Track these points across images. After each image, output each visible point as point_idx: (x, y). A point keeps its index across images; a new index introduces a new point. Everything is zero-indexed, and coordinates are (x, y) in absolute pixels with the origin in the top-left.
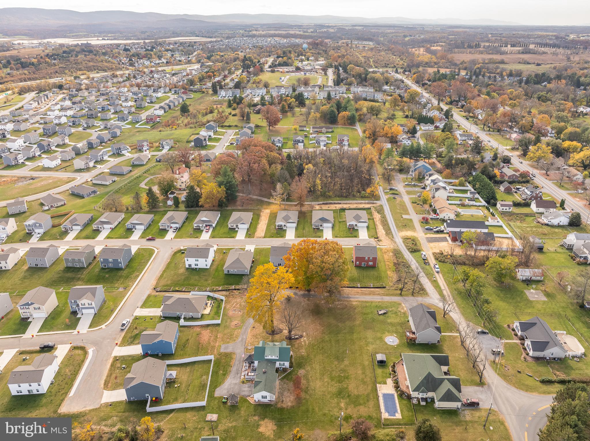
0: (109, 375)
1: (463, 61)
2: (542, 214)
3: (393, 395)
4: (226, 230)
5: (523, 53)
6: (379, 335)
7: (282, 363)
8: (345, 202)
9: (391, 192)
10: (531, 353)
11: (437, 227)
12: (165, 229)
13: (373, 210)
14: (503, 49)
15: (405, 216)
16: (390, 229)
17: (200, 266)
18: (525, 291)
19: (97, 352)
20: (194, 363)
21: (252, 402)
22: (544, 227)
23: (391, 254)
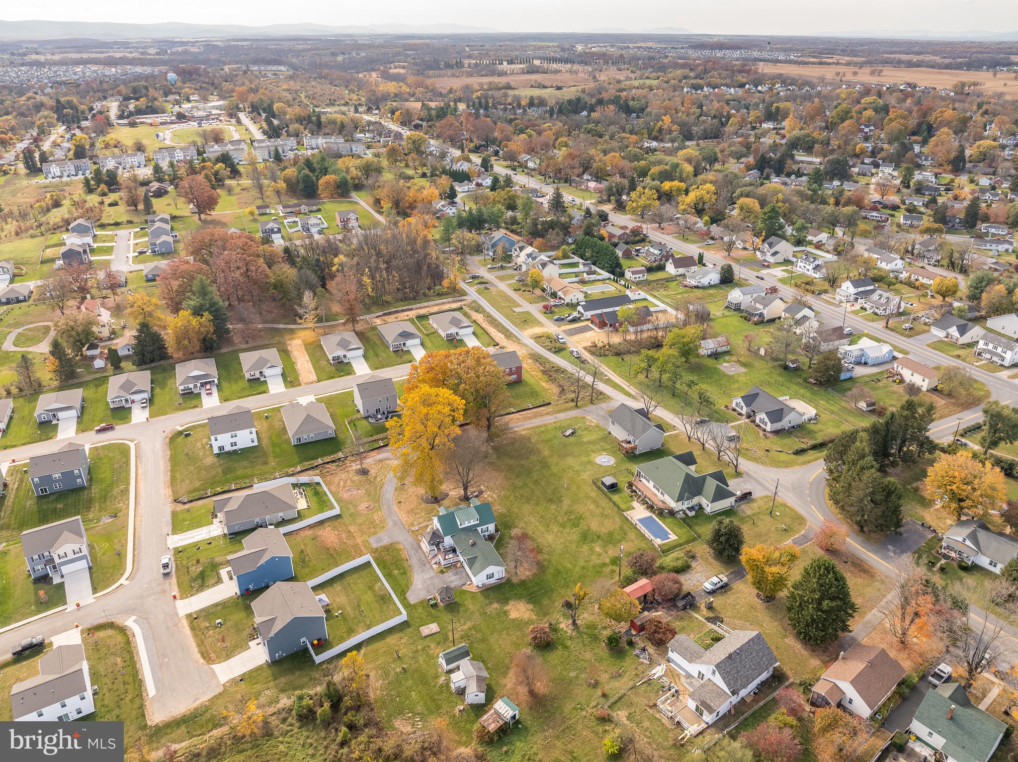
0: (200, 644)
1: (451, 89)
2: (683, 276)
3: (651, 517)
4: (244, 384)
5: (528, 72)
6: (584, 459)
7: (484, 527)
8: (418, 305)
9: (476, 281)
10: (768, 428)
11: (569, 315)
12: (123, 407)
13: (466, 309)
14: (500, 67)
15: (517, 310)
16: (508, 330)
17: (240, 446)
18: (718, 366)
19: (144, 620)
20: (341, 576)
21: (474, 590)
22: (694, 290)
23: (530, 361)
